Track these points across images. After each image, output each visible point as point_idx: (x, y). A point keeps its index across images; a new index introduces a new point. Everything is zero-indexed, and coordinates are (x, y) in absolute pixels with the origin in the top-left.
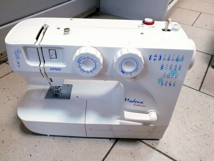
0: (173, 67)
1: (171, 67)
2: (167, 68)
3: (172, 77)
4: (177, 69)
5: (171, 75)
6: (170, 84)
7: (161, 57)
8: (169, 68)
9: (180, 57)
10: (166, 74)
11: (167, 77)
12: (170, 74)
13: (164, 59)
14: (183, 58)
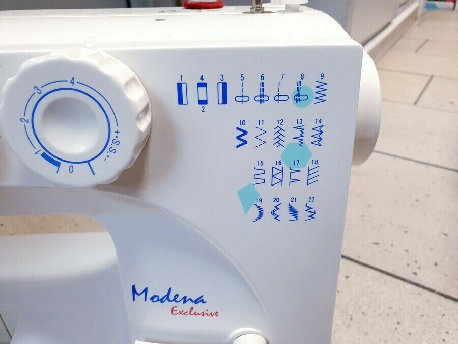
0: (290, 134)
1: (280, 132)
2: (263, 137)
3: (294, 176)
4: (308, 139)
5: (287, 171)
6: (293, 211)
7: (225, 85)
8: (270, 137)
9: (310, 84)
10: (267, 167)
11: (275, 181)
12: (283, 164)
13: (242, 99)
14: (321, 88)
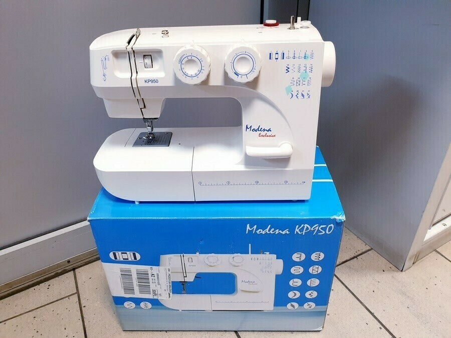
0: (303, 69)
1: (299, 68)
2: (294, 70)
3: (304, 83)
4: (308, 71)
5: (301, 81)
6: (303, 95)
7: (283, 54)
8: (296, 70)
9: (309, 53)
10: (295, 80)
11: (297, 84)
12: (300, 79)
13: (288, 58)
14: (312, 54)
